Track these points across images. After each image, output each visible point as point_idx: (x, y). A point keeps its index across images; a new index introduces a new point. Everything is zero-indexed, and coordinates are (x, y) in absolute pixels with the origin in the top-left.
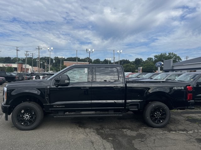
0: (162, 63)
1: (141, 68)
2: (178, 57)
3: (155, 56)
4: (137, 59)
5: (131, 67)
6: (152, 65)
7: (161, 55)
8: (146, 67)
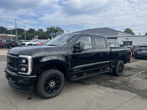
0: (55, 34)
1: (37, 36)
2: (62, 30)
3: (47, 28)
4: (30, 29)
5: (29, 35)
6: (45, 35)
7: (51, 28)
8: (41, 36)
